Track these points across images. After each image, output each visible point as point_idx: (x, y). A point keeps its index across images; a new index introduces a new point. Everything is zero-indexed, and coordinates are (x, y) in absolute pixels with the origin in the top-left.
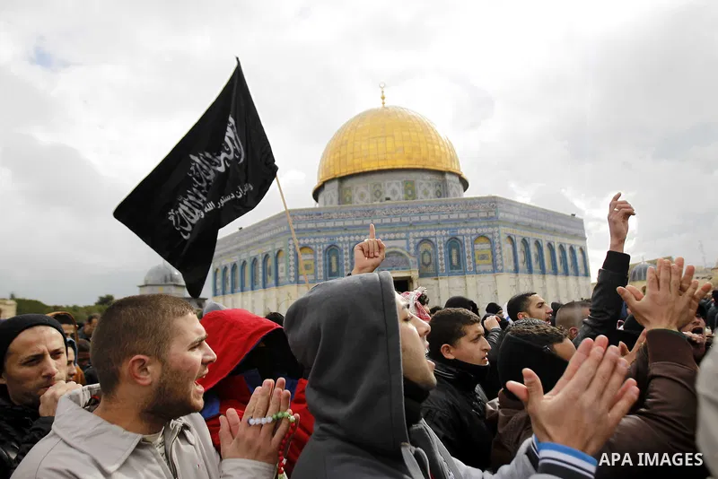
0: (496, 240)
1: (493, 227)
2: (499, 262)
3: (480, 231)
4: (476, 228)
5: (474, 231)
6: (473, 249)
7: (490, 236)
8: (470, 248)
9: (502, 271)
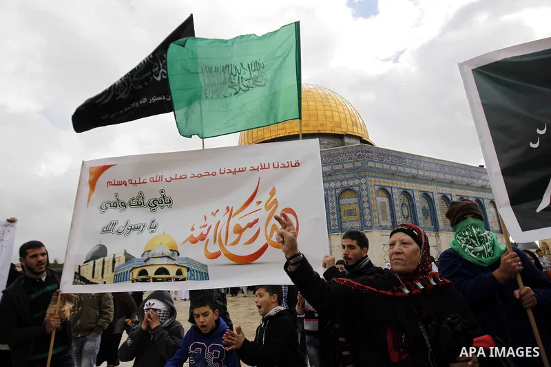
0: (364, 193)
1: (360, 178)
2: (367, 217)
3: (345, 183)
4: (341, 181)
5: (339, 184)
6: (338, 204)
7: (357, 189)
8: (335, 204)
9: (371, 228)
